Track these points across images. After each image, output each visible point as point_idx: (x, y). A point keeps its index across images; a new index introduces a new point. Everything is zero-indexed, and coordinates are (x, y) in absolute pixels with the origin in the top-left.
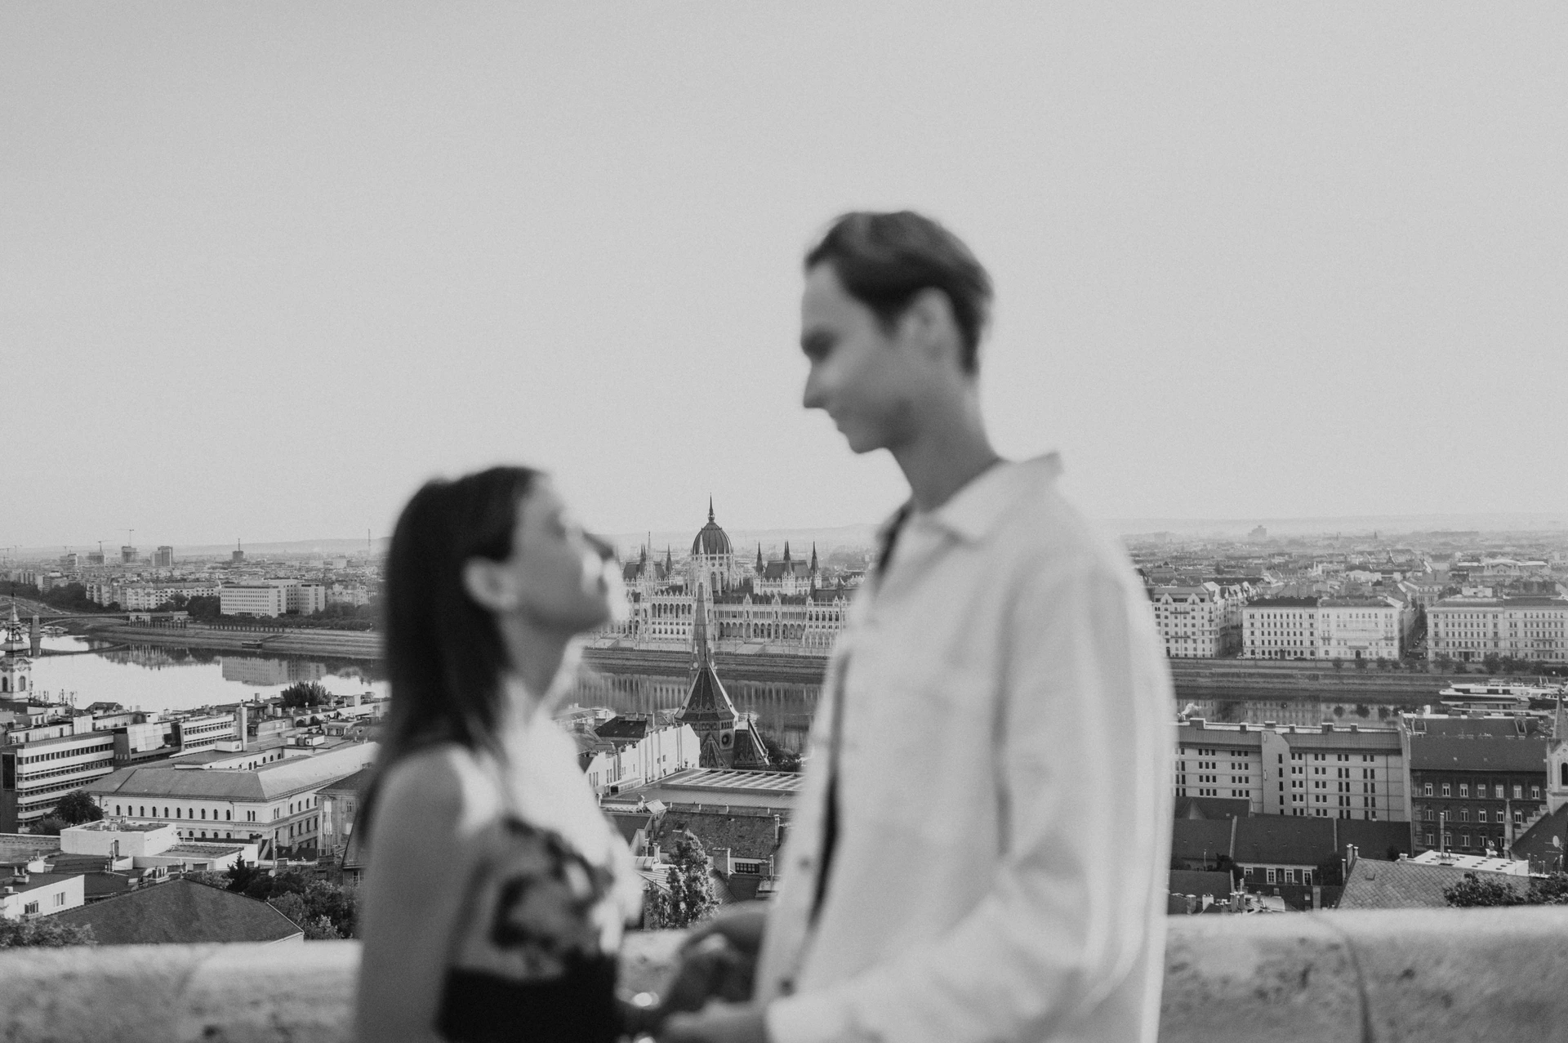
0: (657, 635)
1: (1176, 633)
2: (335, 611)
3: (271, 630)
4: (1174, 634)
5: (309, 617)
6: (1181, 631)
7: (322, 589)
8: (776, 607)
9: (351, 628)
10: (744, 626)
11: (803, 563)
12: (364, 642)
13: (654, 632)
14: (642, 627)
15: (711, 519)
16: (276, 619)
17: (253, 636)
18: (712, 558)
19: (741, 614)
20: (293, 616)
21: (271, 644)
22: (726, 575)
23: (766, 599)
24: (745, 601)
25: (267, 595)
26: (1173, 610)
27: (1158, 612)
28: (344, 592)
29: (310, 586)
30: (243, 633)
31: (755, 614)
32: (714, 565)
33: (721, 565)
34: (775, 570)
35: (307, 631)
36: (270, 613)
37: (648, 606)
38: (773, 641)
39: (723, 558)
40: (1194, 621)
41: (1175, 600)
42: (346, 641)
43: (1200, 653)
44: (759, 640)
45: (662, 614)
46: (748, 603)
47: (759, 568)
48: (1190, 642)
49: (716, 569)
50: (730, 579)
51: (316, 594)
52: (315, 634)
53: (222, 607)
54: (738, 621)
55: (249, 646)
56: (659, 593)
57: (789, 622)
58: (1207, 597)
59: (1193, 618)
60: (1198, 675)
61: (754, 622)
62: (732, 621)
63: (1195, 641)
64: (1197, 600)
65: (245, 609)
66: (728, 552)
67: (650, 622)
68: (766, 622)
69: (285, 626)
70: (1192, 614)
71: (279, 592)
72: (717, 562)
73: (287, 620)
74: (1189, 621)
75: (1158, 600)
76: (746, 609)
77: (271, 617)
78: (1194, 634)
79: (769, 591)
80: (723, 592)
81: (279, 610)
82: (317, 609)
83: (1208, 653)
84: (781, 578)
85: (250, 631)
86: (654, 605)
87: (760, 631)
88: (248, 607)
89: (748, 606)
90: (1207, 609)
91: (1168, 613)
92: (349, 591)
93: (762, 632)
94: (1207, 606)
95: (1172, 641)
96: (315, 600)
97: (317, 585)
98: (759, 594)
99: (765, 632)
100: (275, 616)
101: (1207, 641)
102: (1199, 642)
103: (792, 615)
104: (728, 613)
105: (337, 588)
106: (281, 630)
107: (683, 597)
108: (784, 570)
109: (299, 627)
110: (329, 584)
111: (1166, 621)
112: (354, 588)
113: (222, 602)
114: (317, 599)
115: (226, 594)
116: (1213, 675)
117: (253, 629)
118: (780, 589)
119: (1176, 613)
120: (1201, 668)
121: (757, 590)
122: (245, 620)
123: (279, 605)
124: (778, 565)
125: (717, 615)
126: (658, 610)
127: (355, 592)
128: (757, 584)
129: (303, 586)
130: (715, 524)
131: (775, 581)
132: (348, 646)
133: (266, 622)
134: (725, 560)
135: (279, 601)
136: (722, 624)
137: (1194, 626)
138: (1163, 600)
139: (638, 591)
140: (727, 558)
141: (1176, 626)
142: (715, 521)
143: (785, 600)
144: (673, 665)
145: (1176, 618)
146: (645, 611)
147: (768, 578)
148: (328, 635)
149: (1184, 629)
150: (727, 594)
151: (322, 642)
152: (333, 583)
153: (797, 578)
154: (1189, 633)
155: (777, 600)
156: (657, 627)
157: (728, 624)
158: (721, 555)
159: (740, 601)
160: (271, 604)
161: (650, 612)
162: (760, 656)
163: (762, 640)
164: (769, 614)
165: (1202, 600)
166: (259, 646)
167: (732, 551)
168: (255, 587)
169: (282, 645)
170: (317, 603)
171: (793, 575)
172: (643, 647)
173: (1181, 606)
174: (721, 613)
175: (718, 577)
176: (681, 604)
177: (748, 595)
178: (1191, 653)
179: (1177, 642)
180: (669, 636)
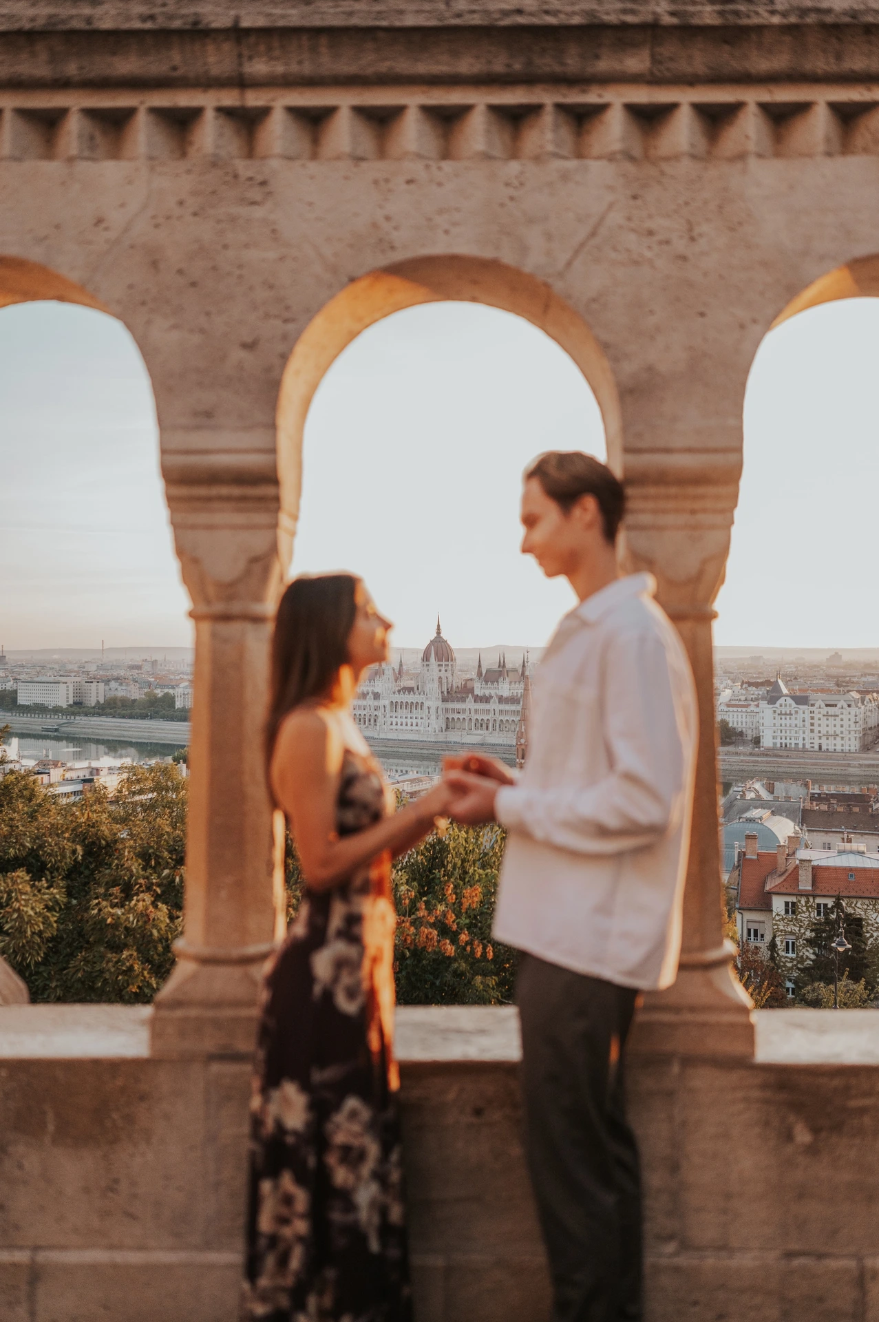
0: (394, 727)
1: (827, 732)
2: (115, 703)
3: (64, 717)
4: (825, 733)
5: (94, 708)
6: (831, 730)
7: (101, 685)
8: (494, 705)
9: (131, 717)
10: (467, 721)
11: (515, 670)
12: (145, 728)
13: (391, 724)
14: (380, 720)
15: (439, 633)
16: (65, 709)
17: (51, 722)
18: (439, 665)
19: (464, 711)
20: (78, 707)
21: (65, 729)
22: (450, 680)
23: (486, 699)
24: (467, 700)
25: (57, 689)
26: (825, 713)
27: (812, 715)
28: (119, 688)
29: (92, 682)
30: (40, 719)
31: (476, 711)
32: (440, 671)
33: (446, 671)
34: (494, 675)
35: (95, 719)
36: (60, 704)
37: (387, 703)
38: (491, 733)
39: (448, 665)
40: (842, 723)
41: (827, 705)
42: (129, 727)
43: (846, 748)
44: (479, 732)
45: (399, 709)
46: (470, 702)
47: (480, 674)
48: (838, 739)
49: (443, 674)
50: (454, 682)
51: (97, 689)
52: (101, 721)
53: (18, 698)
54: (461, 716)
55: (48, 730)
56: (397, 693)
57: (504, 718)
58: (853, 703)
59: (842, 720)
60: (849, 765)
61: (475, 718)
62: (456, 716)
63: (842, 738)
64: (845, 706)
65: (39, 700)
66: (452, 660)
67: (388, 715)
68: (486, 717)
69: (74, 714)
70: (841, 716)
71: (68, 687)
72: (443, 669)
73: (76, 709)
74: (838, 722)
75: (813, 705)
76: (469, 707)
77: (61, 707)
78: (842, 733)
79: (487, 693)
80: (448, 692)
81: (68, 701)
82: (98, 701)
83: (853, 749)
84: (498, 682)
85: (46, 718)
86: (392, 702)
87: (481, 725)
88: (39, 699)
89: (470, 704)
90: (853, 713)
91: (821, 716)
92: (124, 688)
93: (481, 726)
94: (853, 710)
95: (824, 739)
96: (95, 694)
97: (98, 682)
98: (479, 695)
99: (484, 726)
100: (65, 706)
101: (853, 739)
102: (846, 739)
103: (507, 712)
104: (453, 710)
105: (113, 684)
106: (72, 717)
107: (417, 696)
108: (500, 676)
109: (86, 715)
110: (107, 682)
111: (820, 722)
112: (128, 685)
113: (18, 694)
114: (97, 693)
115: (22, 688)
116: (861, 765)
117: (48, 716)
118: (497, 691)
119: (827, 715)
120: (850, 760)
121: (477, 692)
122: (39, 709)
123: (68, 698)
124: (495, 671)
125: (444, 711)
126: (395, 706)
127: (129, 688)
128: (478, 687)
129: (86, 682)
130: (441, 637)
131: (493, 684)
132: (132, 731)
133: (57, 710)
134: (450, 667)
135: (68, 694)
136: (447, 718)
137: (842, 726)
138: (817, 705)
139: (376, 691)
140: (452, 665)
141: (827, 726)
142: (442, 635)
143: (501, 700)
144: (410, 750)
145: (828, 720)
146: (385, 707)
147: (486, 682)
148: (114, 722)
149: (834, 729)
150: (453, 694)
151: (109, 728)
152: (109, 681)
153: (511, 682)
154: (838, 732)
155: (495, 700)
156: (394, 720)
157: (453, 719)
158: (447, 663)
159: (463, 700)
160: (62, 697)
161: (388, 708)
162: (482, 744)
163: (481, 732)
164: (488, 711)
165: (849, 706)
166: (56, 730)
167: (455, 660)
168: (48, 683)
169: (75, 729)
170: (97, 697)
171: (508, 680)
172: (382, 736)
173: (831, 710)
174: (447, 710)
175: (444, 681)
176: (415, 702)
177: (470, 696)
178: (839, 748)
179: (827, 739)
180: (404, 727)
